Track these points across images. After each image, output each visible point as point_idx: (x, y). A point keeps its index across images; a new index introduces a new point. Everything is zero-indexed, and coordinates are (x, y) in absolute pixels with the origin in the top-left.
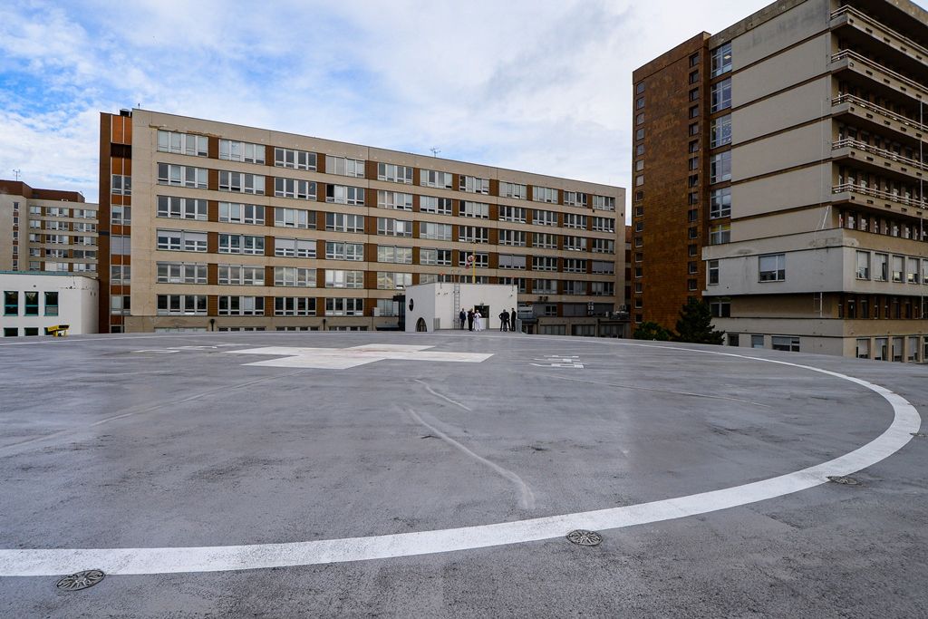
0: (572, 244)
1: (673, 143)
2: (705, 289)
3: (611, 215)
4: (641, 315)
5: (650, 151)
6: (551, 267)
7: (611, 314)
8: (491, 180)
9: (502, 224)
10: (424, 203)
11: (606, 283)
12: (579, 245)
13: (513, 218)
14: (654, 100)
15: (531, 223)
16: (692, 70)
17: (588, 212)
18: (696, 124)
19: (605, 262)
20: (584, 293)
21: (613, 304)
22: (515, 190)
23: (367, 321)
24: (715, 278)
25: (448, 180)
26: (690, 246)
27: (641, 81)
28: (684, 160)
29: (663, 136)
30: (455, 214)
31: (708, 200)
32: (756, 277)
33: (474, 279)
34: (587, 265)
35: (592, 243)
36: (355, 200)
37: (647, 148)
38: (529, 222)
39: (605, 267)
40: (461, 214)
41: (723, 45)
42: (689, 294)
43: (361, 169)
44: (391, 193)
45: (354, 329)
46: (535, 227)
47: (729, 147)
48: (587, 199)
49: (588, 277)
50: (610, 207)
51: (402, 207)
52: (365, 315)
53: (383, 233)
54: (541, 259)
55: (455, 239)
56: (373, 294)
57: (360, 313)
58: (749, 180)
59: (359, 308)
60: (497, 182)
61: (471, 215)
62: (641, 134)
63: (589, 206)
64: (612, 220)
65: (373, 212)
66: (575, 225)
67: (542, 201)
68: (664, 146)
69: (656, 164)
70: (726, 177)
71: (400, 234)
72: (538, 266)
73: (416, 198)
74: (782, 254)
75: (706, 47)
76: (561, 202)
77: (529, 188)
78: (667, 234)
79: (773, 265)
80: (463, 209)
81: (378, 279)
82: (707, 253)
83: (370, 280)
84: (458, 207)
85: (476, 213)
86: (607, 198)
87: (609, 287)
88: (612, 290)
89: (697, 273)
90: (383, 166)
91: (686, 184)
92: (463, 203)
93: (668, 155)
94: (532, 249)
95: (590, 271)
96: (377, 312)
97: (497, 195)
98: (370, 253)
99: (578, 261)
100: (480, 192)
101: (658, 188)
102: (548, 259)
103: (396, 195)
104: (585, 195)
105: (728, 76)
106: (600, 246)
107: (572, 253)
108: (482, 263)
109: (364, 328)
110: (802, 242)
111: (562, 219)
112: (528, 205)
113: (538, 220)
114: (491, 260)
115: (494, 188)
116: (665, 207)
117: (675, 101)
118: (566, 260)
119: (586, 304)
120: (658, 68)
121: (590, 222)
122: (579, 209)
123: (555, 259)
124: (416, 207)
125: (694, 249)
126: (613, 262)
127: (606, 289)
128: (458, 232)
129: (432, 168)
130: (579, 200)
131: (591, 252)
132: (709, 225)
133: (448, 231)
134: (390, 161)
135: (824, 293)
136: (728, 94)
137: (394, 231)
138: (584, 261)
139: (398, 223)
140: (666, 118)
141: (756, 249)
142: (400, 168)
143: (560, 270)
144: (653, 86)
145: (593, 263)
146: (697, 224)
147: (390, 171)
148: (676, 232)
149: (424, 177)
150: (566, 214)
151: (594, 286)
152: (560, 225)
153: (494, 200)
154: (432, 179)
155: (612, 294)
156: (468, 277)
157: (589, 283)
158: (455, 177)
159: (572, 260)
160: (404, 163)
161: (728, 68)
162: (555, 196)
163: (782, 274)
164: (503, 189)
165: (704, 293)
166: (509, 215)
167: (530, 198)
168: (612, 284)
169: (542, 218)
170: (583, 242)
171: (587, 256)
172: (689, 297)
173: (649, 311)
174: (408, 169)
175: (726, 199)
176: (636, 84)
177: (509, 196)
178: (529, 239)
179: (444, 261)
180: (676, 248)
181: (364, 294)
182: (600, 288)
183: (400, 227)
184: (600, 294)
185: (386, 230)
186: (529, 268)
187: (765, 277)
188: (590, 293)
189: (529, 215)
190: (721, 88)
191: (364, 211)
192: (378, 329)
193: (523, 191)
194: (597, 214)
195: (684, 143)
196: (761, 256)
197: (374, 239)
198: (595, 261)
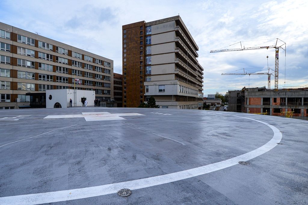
0: (98, 77)
1: (135, 50)
2: (145, 93)
3: (109, 68)
4: (126, 101)
5: (128, 52)
6: (91, 84)
7: (110, 100)
8: (68, 50)
9: (73, 67)
10: (40, 55)
11: (108, 90)
12: (100, 77)
13: (77, 65)
14: (129, 36)
15: (84, 68)
16: (141, 31)
17: (102, 67)
18: (142, 47)
19: (108, 83)
20: (102, 94)
21: (110, 97)
22: (78, 55)
23: (13, 104)
24: (147, 90)
25: (51, 47)
26: (141, 81)
27: (125, 29)
28: (138, 56)
29: (132, 48)
30: (54, 61)
31: (145, 69)
32: (158, 91)
33: (62, 87)
34: (102, 84)
35: (104, 77)
36: (5, 49)
37: (127, 51)
38: (83, 68)
39: (107, 85)
40: (57, 62)
41: (149, 26)
42: (140, 95)
43: (8, 35)
44: (24, 48)
45: (7, 108)
46: (85, 70)
47: (150, 55)
48: (102, 62)
49: (103, 88)
50: (109, 66)
51: (30, 56)
52: (11, 101)
53: (21, 65)
54: (88, 81)
55: (54, 71)
56: (15, 92)
57: (9, 101)
58: (156, 65)
59: (8, 98)
60: (71, 51)
61: (61, 63)
62: (125, 46)
63: (103, 65)
64: (110, 70)
65: (15, 56)
66: (99, 71)
67: (87, 61)
68: (132, 51)
69: (130, 56)
70: (150, 63)
71: (28, 67)
72: (87, 84)
73: (36, 52)
74: (164, 85)
75: (145, 25)
76: (94, 62)
77: (83, 56)
78: (134, 77)
79: (162, 88)
80: (57, 59)
81: (18, 86)
82: (145, 84)
83: (14, 86)
84: (56, 59)
85: (63, 62)
86: (108, 63)
87: (109, 92)
88: (110, 93)
89: (143, 89)
90: (20, 36)
91: (139, 63)
92: (57, 58)
93: (134, 54)
94: (84, 77)
95: (103, 86)
96: (18, 100)
97: (71, 56)
98: (14, 74)
99: (100, 83)
100: (64, 54)
101: (131, 63)
102: (90, 81)
103: (26, 50)
104: (101, 61)
105: (150, 35)
106: (106, 78)
107: (97, 80)
108: (65, 81)
109: (12, 108)
110: (169, 82)
111: (94, 68)
112: (82, 61)
113: (86, 68)
114: (70, 81)
115: (70, 53)
116: (133, 69)
117: (136, 38)
118: (96, 82)
119: (102, 97)
120: (130, 27)
121: (103, 70)
122: (99, 65)
123: (92, 82)
124: (36, 56)
125: (142, 82)
126: (110, 84)
127: (108, 93)
128: (55, 68)
129: (44, 41)
130: (100, 62)
131: (103, 80)
132: (146, 76)
133: (51, 68)
134: (24, 34)
135: (174, 95)
136: (150, 40)
137: (26, 65)
138: (101, 83)
139: (28, 62)
140: (133, 43)
141: (158, 83)
142: (29, 39)
143: (94, 86)
144: (129, 32)
145: (104, 84)
146: (142, 75)
147: (24, 39)
148: (136, 77)
149: (40, 44)
150: (96, 67)
151: (104, 91)
152: (94, 70)
153: (70, 58)
154: (44, 46)
155: (110, 94)
156: (60, 86)
157: (103, 90)
158: (54, 46)
159: (98, 82)
160: (30, 37)
161: (150, 33)
162: (92, 60)
163: (164, 90)
164: (73, 54)
165: (145, 95)
166: (76, 64)
167: (83, 59)
168: (110, 91)
169: (87, 67)
170: (101, 76)
171: (102, 81)
172: (140, 96)
173: (129, 99)
174: (33, 40)
175: (150, 69)
176: (123, 30)
177: (76, 57)
178: (83, 74)
179: (50, 80)
180: (137, 82)
181: (11, 92)
182: (106, 92)
183: (29, 64)
184: (106, 94)
185: (22, 64)
186: (83, 84)
187: (160, 91)
188: (103, 94)
189: (83, 65)
190: (148, 38)
191: (11, 55)
192: (20, 108)
193: (81, 56)
194: (105, 68)
195: (138, 51)
196: (159, 85)
197: (15, 68)
198: (105, 83)
